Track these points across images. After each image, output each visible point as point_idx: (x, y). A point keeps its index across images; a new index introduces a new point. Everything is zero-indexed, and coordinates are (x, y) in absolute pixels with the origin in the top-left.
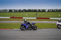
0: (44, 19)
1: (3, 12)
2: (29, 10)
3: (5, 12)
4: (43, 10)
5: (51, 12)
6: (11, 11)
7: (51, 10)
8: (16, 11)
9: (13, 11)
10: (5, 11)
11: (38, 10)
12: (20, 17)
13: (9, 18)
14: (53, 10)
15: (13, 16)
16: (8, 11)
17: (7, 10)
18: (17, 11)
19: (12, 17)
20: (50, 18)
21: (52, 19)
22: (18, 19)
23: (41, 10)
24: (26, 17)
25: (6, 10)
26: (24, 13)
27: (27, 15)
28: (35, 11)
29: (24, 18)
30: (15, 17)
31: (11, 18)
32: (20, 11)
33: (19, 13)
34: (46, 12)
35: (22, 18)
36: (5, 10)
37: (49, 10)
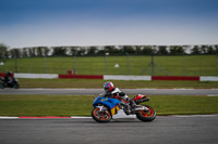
0: (180, 82)
1: (33, 56)
2: (125, 47)
3: (40, 56)
4: (175, 47)
5: (205, 54)
6: (59, 52)
7: (203, 47)
8: (80, 52)
9: (68, 53)
10: (40, 52)
11: (158, 49)
12: (95, 73)
13: (55, 76)
14: (210, 48)
15: (70, 72)
16: (50, 54)
17: (47, 50)
18: (84, 51)
19: (65, 73)
20: (202, 79)
21: (207, 82)
22: (85, 81)
23: (168, 49)
24: (115, 72)
25: (43, 50)
26: (107, 59)
27: (117, 66)
28: (147, 51)
29: (106, 77)
30: (77, 73)
31: (61, 76)
32: (92, 52)
33: (88, 59)
34: (186, 54)
35: (101, 77)
36: (39, 48)
37: (196, 48)
